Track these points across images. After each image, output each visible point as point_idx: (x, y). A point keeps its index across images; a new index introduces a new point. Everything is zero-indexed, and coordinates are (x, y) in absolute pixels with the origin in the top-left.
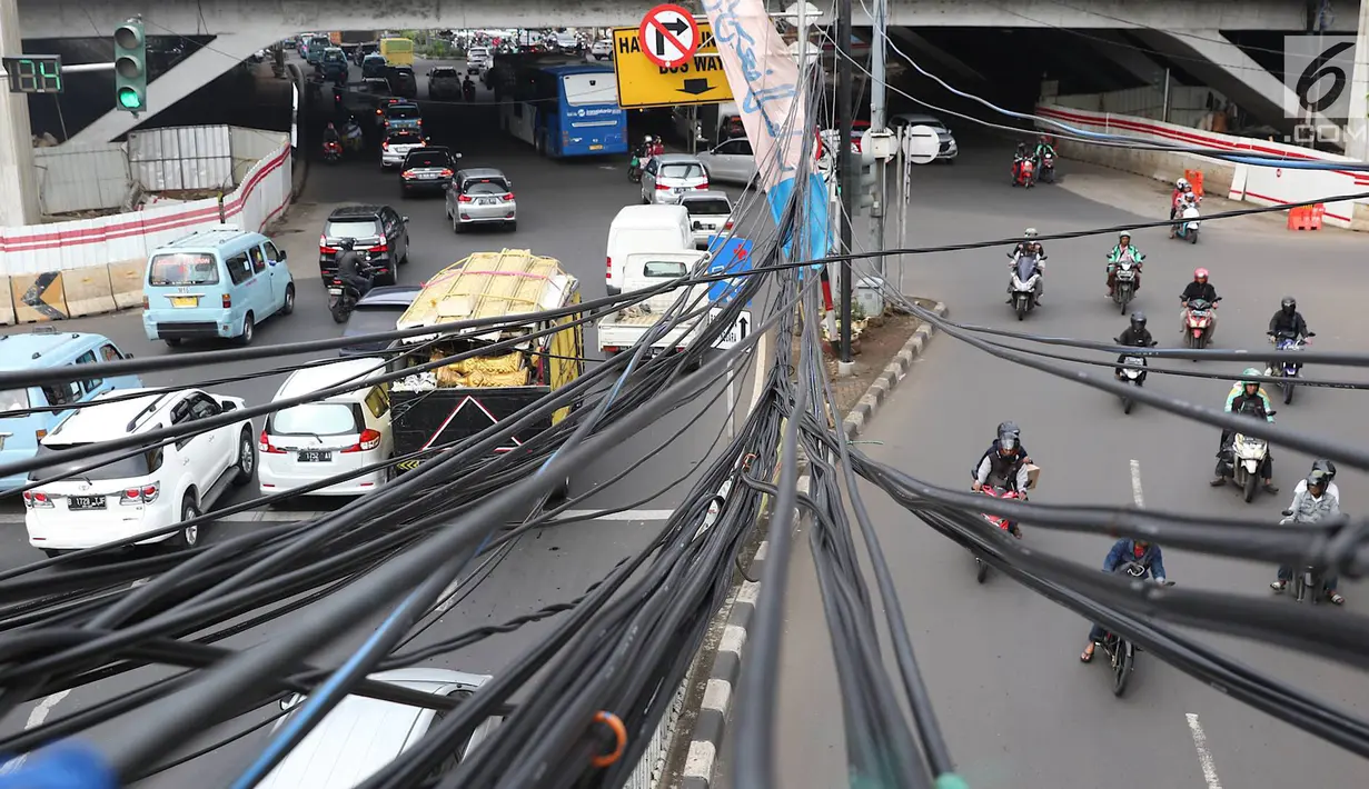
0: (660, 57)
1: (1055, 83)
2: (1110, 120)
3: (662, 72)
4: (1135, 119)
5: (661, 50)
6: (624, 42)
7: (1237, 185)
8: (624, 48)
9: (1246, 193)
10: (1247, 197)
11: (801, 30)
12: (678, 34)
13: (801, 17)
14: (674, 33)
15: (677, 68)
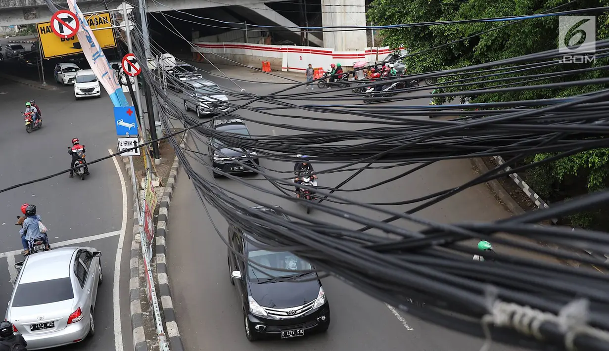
0: (62, 34)
1: (198, 33)
2: (225, 45)
3: (62, 41)
4: (233, 44)
5: (62, 31)
6: (43, 29)
7: (284, 65)
8: (43, 32)
9: (288, 68)
10: (289, 69)
11: (125, 15)
12: (69, 23)
13: (125, 10)
14: (67, 23)
15: (69, 39)
